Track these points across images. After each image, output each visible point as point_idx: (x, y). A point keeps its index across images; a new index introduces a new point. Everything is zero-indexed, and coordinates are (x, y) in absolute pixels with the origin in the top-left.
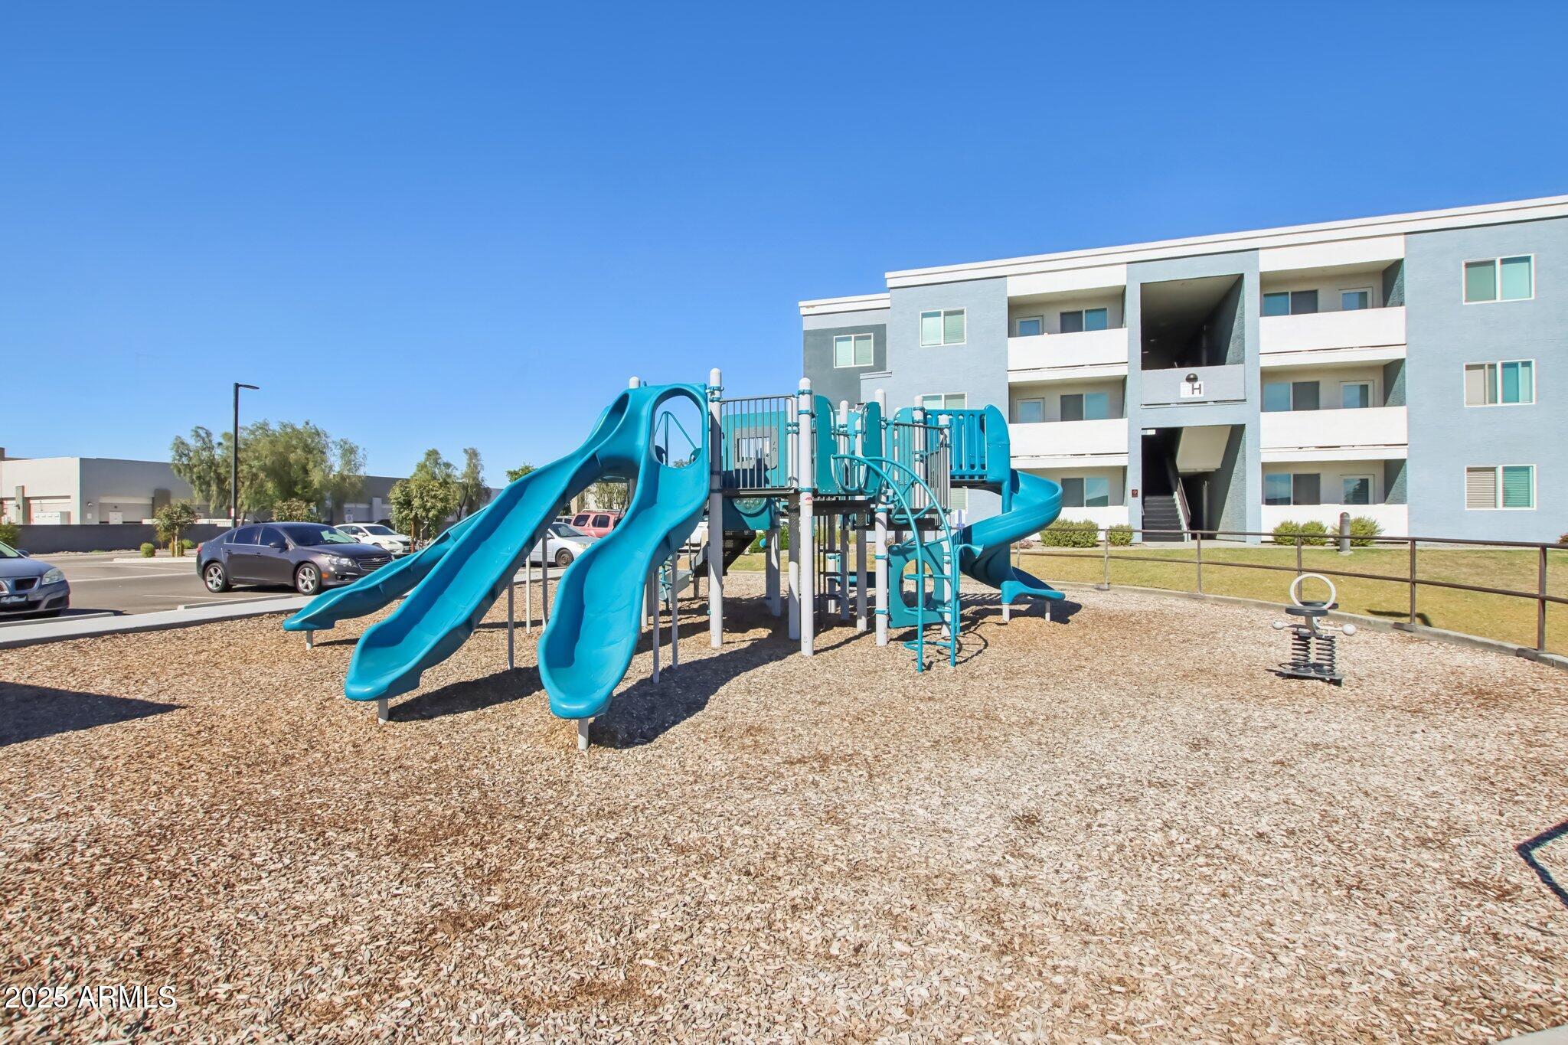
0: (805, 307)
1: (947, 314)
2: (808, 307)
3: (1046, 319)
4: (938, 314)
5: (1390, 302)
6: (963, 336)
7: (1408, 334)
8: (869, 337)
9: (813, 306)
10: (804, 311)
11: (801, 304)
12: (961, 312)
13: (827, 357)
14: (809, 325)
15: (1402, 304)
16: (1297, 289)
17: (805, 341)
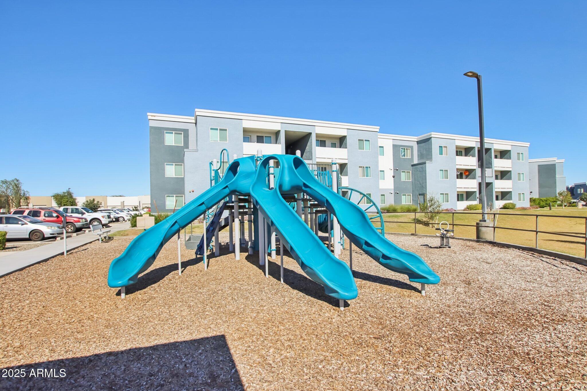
0: (150, 115)
1: (220, 130)
2: (152, 116)
3: (252, 137)
4: (217, 129)
5: (342, 146)
6: (227, 139)
7: (348, 156)
8: (181, 134)
9: (154, 116)
10: (150, 117)
11: (148, 114)
12: (226, 130)
13: (162, 140)
14: (152, 124)
15: (346, 148)
16: (321, 139)
17: (150, 131)
